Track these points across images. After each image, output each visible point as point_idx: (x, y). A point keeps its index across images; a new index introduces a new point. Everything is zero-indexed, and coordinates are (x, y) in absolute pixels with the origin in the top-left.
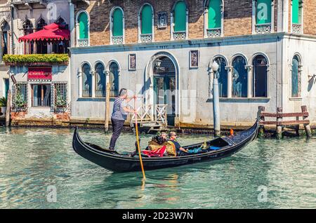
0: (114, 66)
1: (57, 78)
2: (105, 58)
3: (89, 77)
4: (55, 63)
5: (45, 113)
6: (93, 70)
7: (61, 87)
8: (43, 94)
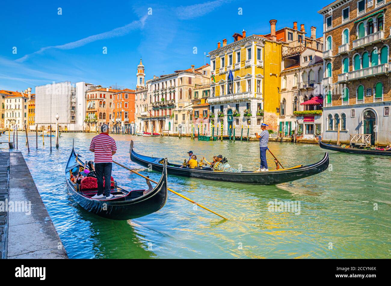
0: (344, 115)
1: (316, 121)
2: (339, 112)
3: (332, 121)
4: (316, 114)
5: (311, 137)
6: (333, 117)
7: (319, 126)
8: (310, 128)
